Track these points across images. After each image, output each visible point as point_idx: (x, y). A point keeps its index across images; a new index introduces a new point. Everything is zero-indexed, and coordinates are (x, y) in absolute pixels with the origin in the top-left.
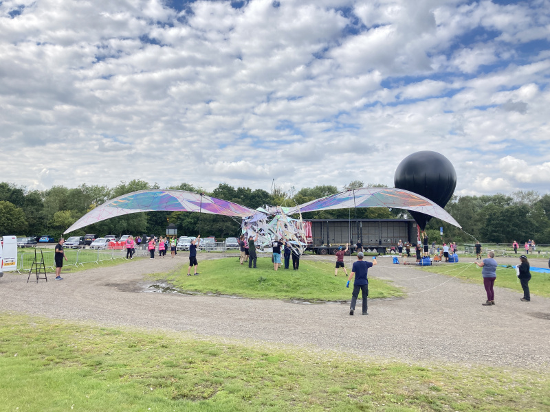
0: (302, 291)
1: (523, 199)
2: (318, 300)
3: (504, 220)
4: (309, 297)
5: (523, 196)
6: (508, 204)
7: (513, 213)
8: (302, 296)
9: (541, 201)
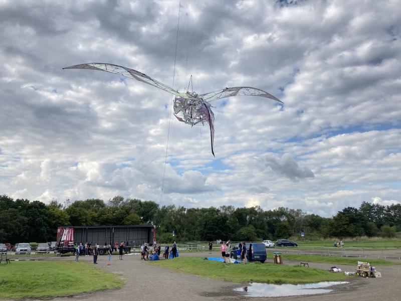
0: (37, 290)
1: (225, 211)
2: (48, 296)
3: (214, 225)
4: (41, 295)
5: (226, 209)
6: (217, 214)
7: (219, 220)
8: (35, 294)
9: (235, 212)
